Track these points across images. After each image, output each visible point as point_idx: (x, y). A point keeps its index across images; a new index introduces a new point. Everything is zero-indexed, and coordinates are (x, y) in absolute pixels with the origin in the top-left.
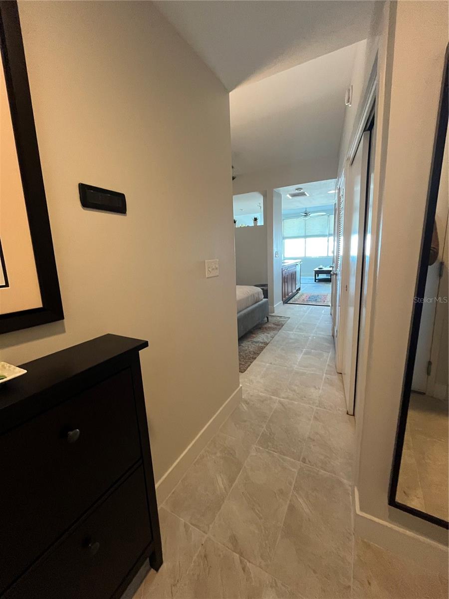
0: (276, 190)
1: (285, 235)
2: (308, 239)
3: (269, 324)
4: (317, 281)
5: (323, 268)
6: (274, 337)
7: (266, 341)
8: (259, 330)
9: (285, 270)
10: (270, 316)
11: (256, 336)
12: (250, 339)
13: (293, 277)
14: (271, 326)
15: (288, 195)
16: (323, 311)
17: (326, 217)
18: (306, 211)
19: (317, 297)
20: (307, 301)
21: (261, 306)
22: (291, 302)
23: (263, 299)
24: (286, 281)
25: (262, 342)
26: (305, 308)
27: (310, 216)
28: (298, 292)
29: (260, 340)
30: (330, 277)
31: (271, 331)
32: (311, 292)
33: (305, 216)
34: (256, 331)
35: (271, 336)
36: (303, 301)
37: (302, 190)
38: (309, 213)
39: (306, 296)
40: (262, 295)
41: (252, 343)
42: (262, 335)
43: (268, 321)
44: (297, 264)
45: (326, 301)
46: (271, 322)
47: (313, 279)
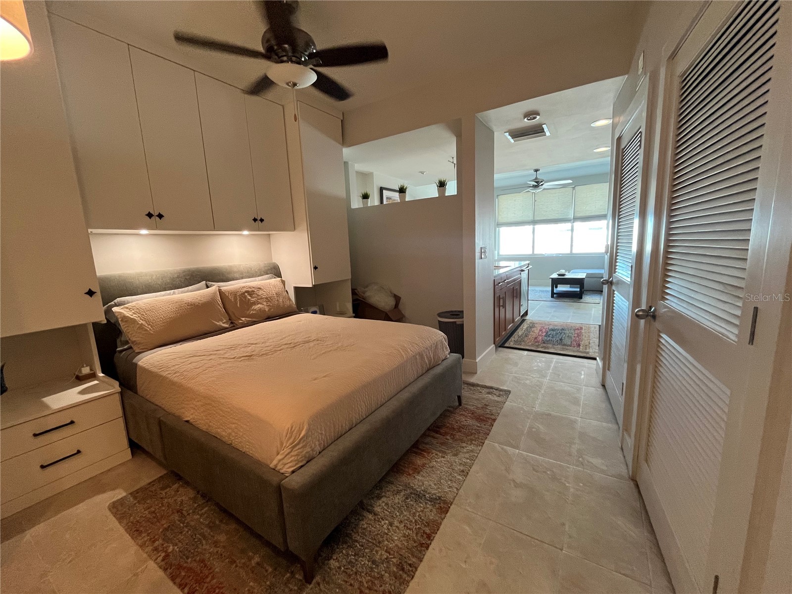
1: (501, 220)
2: (538, 227)
3: (462, 415)
4: (555, 295)
5: (566, 273)
6: (469, 471)
7: (447, 490)
8: (434, 438)
9: (499, 283)
10: (466, 385)
11: (424, 465)
12: (404, 479)
13: (515, 295)
14: (465, 423)
15: (507, 134)
16: (583, 373)
17: (569, 189)
18: (536, 178)
19: (563, 334)
20: (544, 343)
21: (442, 377)
22: (511, 343)
23: (448, 356)
24: (501, 304)
25: (434, 496)
26: (540, 362)
27: (544, 186)
28: (523, 321)
29: (430, 485)
30: (578, 290)
31: (464, 445)
32: (548, 319)
33: (535, 187)
34: (428, 440)
35: (462, 468)
36: (536, 342)
37: (538, 117)
38: (542, 182)
39: (540, 330)
40: (446, 348)
41: (407, 498)
42: (437, 462)
43: (460, 404)
44: (522, 269)
45: (582, 343)
46: (467, 404)
47: (548, 291)
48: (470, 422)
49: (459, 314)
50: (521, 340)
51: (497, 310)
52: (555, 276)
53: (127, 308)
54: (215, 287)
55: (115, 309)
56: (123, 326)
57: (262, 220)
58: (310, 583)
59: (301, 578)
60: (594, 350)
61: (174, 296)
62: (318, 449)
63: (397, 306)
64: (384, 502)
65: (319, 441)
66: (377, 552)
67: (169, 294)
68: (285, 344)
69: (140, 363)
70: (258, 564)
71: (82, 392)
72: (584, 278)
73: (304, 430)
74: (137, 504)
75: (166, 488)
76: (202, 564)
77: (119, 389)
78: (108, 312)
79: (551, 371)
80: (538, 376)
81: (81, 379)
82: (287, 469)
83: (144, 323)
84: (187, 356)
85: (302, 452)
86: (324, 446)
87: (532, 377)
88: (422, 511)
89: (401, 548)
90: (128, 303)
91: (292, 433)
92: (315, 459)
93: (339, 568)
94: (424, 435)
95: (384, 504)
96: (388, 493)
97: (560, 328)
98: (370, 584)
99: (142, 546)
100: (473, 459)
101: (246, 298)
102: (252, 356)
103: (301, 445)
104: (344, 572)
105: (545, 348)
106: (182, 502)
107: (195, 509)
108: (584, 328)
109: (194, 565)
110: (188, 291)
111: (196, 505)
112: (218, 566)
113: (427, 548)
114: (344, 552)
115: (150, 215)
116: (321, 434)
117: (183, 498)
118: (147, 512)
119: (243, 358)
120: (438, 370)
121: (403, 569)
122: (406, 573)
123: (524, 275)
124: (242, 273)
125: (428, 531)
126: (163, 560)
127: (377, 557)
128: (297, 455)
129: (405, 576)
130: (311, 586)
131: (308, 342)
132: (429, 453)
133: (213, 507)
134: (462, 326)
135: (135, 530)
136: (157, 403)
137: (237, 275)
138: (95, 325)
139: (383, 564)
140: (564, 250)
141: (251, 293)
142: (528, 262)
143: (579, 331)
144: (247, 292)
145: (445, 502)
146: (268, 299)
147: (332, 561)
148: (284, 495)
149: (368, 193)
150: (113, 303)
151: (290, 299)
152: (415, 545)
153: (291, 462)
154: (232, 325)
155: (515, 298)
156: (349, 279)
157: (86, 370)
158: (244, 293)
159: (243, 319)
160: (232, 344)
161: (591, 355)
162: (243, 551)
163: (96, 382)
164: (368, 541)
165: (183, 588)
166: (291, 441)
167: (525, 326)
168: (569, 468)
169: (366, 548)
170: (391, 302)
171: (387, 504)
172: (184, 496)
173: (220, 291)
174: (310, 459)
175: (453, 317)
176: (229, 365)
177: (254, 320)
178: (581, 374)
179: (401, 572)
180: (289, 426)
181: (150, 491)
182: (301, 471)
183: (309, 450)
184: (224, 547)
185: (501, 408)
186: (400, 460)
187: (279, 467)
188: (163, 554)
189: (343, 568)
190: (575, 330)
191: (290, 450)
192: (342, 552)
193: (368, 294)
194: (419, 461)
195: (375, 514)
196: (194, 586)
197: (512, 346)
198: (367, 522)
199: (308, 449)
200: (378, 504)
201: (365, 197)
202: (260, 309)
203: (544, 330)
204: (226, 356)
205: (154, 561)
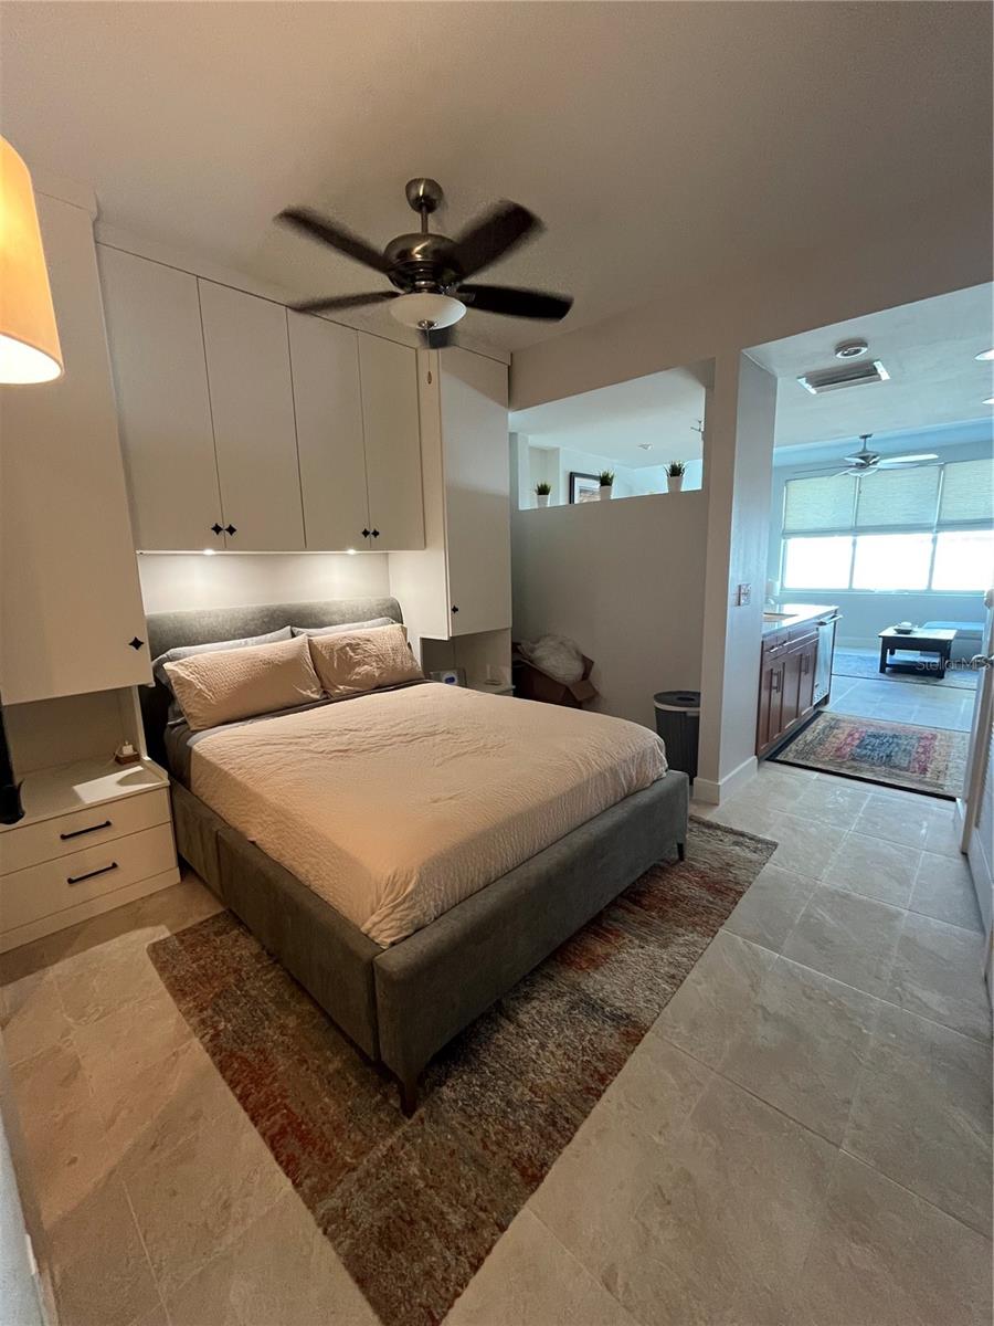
0: (747, 352)
1: (791, 524)
2: (862, 539)
3: (682, 877)
4: (887, 669)
5: (915, 629)
6: (685, 977)
7: (642, 1004)
8: (630, 911)
9: (773, 648)
10: (696, 825)
11: (608, 955)
12: (572, 974)
13: (803, 668)
14: (687, 893)
15: (803, 381)
16: (925, 824)
17: (933, 469)
18: (864, 450)
19: (894, 745)
20: (853, 759)
21: (648, 810)
22: (789, 754)
23: (665, 774)
24: (775, 684)
25: (619, 1013)
26: (843, 794)
27: (879, 465)
28: (819, 713)
29: (614, 992)
30: (937, 660)
31: (681, 931)
32: (869, 715)
33: (861, 466)
34: (619, 913)
35: (673, 971)
36: (839, 757)
37: (864, 350)
38: (874, 457)
39: (850, 735)
40: (661, 762)
41: (572, 1008)
42: (631, 954)
43: (682, 858)
44: (822, 620)
45: (931, 767)
46: (693, 859)
47: (876, 659)
48: (696, 892)
49: (691, 698)
50: (810, 750)
51: (765, 694)
52: (890, 632)
53: (182, 664)
54: (303, 636)
55: (167, 666)
56: (176, 690)
57: (376, 534)
58: (409, 1117)
59: (397, 1105)
60: (955, 782)
61: (247, 648)
62: (433, 912)
63: (585, 675)
64: (534, 1008)
65: (435, 900)
66: (515, 1087)
67: (239, 646)
68: (399, 735)
69: (195, 747)
70: (338, 1072)
71: (122, 782)
72: (951, 641)
73: (413, 882)
74: (184, 952)
75: (221, 934)
76: (262, 1057)
77: (167, 782)
78: (158, 669)
79: (860, 814)
80: (835, 822)
81: (122, 762)
82: (385, 939)
83: (203, 687)
84: (257, 743)
85: (407, 915)
86: (443, 908)
87: (823, 822)
88: (596, 1034)
89: (555, 1090)
90: (185, 656)
91: (394, 884)
92: (427, 929)
93: (456, 1101)
94: (613, 904)
95: (534, 1012)
96: (543, 994)
97: (890, 733)
98: (500, 1137)
99: (187, 1014)
100: (694, 958)
101: (346, 655)
102: (347, 750)
103: (406, 905)
104: (462, 1109)
105: (856, 769)
106: (241, 957)
107: (258, 971)
108: (939, 737)
109: (251, 1056)
110: (265, 642)
111: (259, 966)
112: (282, 1064)
113: (599, 1096)
114: (465, 1077)
115: (217, 529)
116: (440, 890)
117: (243, 953)
118: (194, 966)
119: (334, 754)
120: (643, 798)
121: (554, 1124)
122: (559, 1132)
123: (827, 630)
124: (343, 615)
125: (601, 1067)
126: (210, 1041)
127: (515, 1096)
128: (401, 919)
129: (556, 1135)
130: (410, 1122)
131: (433, 734)
132: (617, 936)
133: (281, 973)
134: (696, 719)
135: (178, 989)
136: (215, 808)
137: (336, 618)
138: (142, 688)
139: (523, 1109)
140: (917, 583)
141: (354, 647)
142: (833, 608)
143: (927, 741)
144: (348, 645)
145: (635, 1024)
146: (380, 658)
147: (444, 1089)
148: (377, 978)
149: (548, 484)
150: (164, 655)
151: (412, 659)
152: (578, 1087)
153: (392, 928)
154: (324, 696)
155: (803, 674)
156: (506, 629)
157: (128, 750)
158: (345, 647)
159: (341, 687)
160: (321, 727)
161: (947, 791)
162: (318, 1048)
163: (139, 768)
164: (503, 1067)
165: (235, 1087)
166: (392, 897)
167: (820, 724)
168: (871, 1000)
169: (500, 1078)
170: (576, 669)
171: (539, 1012)
172: (244, 949)
173: (310, 642)
174: (420, 926)
175: (680, 702)
176: (315, 763)
177: (357, 689)
178: (921, 825)
179: (551, 1128)
180: (390, 872)
181: (202, 935)
182: (404, 944)
183: (419, 913)
184: (293, 1036)
185: (756, 874)
186: (570, 940)
187: (372, 934)
188: (212, 1032)
189: (460, 1104)
190: (920, 739)
191: (390, 911)
192: (461, 1077)
193: (538, 653)
194: (600, 949)
195: (519, 1026)
196: (250, 1086)
197: (791, 761)
198: (505, 1035)
199: (417, 912)
200: (525, 1010)
201: (543, 491)
202: (367, 674)
203: (857, 735)
204: (312, 747)
205: (201, 1039)
